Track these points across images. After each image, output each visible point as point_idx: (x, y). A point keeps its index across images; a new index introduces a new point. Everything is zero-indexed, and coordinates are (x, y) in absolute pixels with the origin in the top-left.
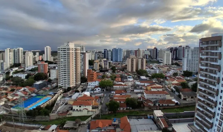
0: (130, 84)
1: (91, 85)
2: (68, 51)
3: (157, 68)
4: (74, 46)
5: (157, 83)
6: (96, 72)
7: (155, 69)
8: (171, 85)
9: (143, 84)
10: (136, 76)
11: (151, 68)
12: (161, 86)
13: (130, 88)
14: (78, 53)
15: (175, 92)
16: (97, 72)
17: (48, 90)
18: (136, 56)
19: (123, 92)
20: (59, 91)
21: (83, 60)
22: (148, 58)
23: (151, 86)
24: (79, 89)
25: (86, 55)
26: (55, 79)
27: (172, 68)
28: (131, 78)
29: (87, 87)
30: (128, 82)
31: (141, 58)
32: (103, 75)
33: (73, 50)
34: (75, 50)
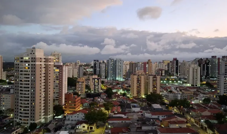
0: (135, 117)
1: (71, 119)
2: (33, 63)
3: (178, 91)
4: (43, 54)
5: (179, 115)
6: (79, 98)
7: (175, 93)
8: (201, 118)
9: (156, 117)
10: (144, 104)
11: (169, 90)
12: (185, 120)
13: (136, 124)
14: (49, 66)
15: (207, 129)
16: (82, 98)
18: (145, 71)
21: (59, 77)
22: (163, 74)
23: (169, 120)
24: (51, 127)
25: (64, 69)
26: (8, 109)
27: (202, 91)
28: (137, 107)
29: (64, 123)
30: (132, 114)
31: (153, 74)
32: (91, 102)
33: (41, 60)
34: (44, 62)
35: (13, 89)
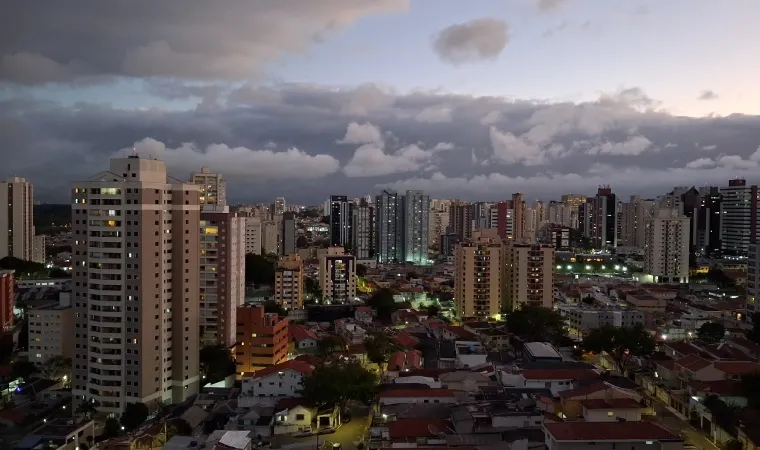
0: (471, 385)
1: (257, 391)
2: (133, 207)
3: (613, 300)
4: (164, 176)
5: (616, 380)
6: (286, 321)
7: (604, 306)
8: (690, 389)
9: (540, 385)
10: (500, 341)
11: (582, 296)
12: (637, 397)
13: (472, 408)
14: (185, 218)
15: (713, 426)
16: (292, 322)
17: (10, 423)
18: (503, 232)
19: (432, 430)
20: (74, 427)
21: (219, 253)
22: (565, 243)
23: (584, 397)
24: (194, 416)
25: (234, 225)
26: (52, 360)
27: (696, 300)
28: (476, 353)
29: (235, 406)
30: (458, 375)
31: (528, 242)
32: (324, 334)
33: (156, 197)
34: (169, 202)
35: (70, 291)
